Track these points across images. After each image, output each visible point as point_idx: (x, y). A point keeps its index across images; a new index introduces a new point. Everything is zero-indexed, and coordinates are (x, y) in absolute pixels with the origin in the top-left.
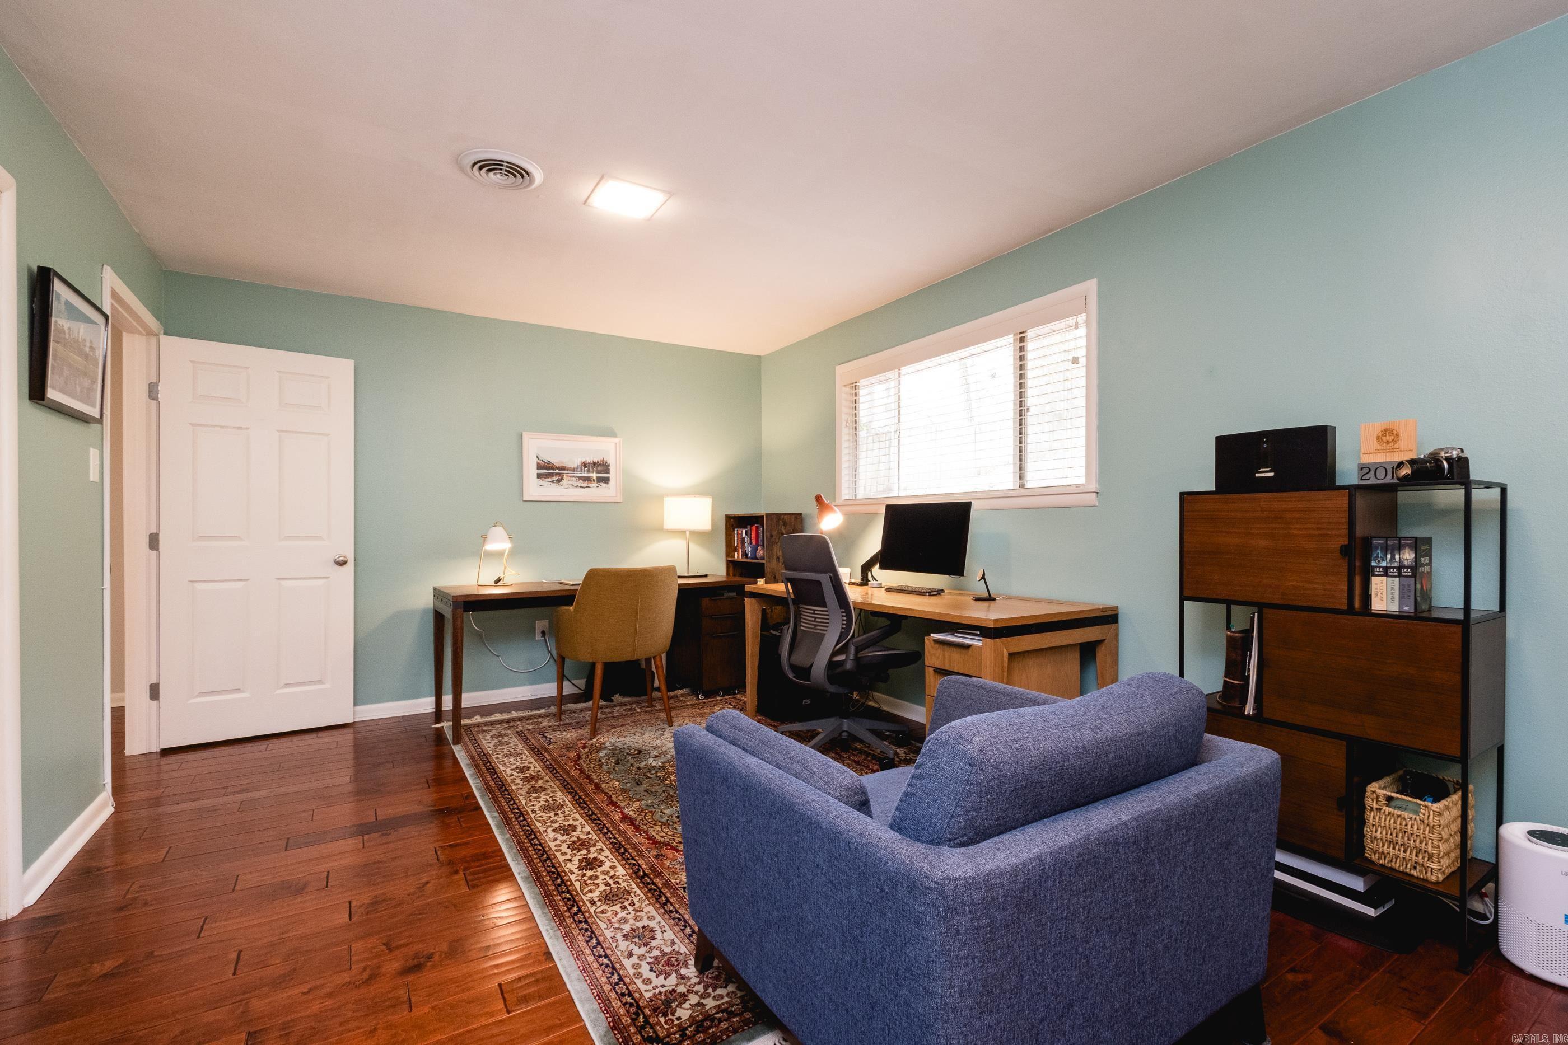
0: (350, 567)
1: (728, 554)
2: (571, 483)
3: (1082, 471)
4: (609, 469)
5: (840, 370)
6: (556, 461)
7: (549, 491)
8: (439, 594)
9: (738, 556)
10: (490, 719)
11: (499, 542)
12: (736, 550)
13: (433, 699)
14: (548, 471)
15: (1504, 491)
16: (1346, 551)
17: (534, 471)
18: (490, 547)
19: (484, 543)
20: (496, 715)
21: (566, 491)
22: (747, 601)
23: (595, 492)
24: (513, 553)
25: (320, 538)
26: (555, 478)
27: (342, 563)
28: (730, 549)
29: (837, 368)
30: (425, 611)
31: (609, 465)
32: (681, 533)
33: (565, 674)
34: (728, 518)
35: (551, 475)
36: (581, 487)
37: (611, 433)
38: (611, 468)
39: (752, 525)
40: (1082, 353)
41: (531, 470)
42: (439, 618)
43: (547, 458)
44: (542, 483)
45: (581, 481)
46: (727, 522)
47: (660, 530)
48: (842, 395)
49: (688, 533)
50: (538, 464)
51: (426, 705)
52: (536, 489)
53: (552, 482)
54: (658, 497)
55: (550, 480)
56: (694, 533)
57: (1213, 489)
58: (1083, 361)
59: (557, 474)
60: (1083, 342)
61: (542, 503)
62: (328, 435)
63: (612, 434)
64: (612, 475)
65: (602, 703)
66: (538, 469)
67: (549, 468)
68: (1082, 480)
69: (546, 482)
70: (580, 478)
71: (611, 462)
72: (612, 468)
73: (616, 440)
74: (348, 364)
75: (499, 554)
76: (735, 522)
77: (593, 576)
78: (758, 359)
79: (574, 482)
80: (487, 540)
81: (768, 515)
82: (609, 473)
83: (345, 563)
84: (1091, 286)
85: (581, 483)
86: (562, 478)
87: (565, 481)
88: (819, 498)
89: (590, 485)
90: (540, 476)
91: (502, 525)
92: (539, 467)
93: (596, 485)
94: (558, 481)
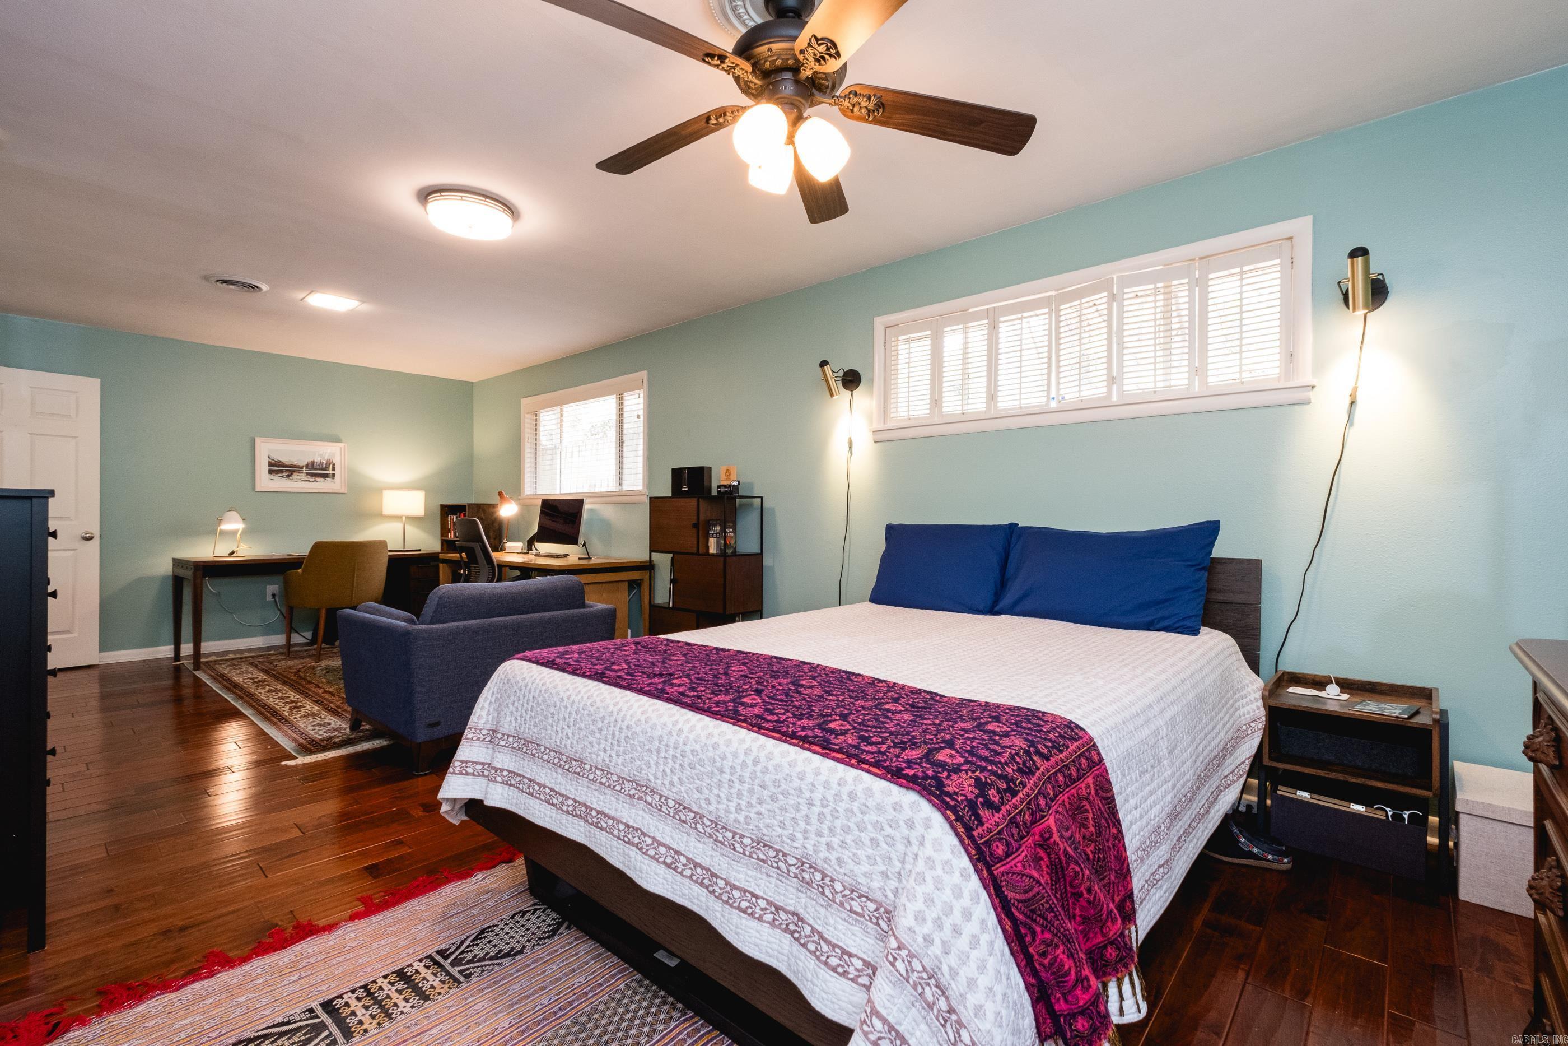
0: (96, 543)
1: (442, 535)
2: (300, 478)
3: (641, 482)
4: (335, 468)
5: (524, 402)
6: (285, 460)
7: (281, 484)
8: (177, 563)
9: (451, 536)
10: (226, 658)
11: (233, 524)
12: (449, 531)
13: (172, 647)
14: (277, 468)
15: (762, 498)
16: (696, 526)
17: (266, 468)
18: (225, 527)
19: (219, 525)
20: (232, 655)
21: (298, 484)
22: (441, 565)
23: (321, 485)
24: (245, 532)
25: (68, 518)
26: (285, 474)
27: (89, 539)
28: (444, 530)
29: (522, 400)
30: (164, 578)
31: (334, 465)
32: (398, 518)
33: (293, 626)
34: (443, 507)
35: (281, 471)
36: (309, 481)
37: (336, 440)
39: (460, 513)
40: (641, 412)
41: (263, 467)
42: (178, 582)
43: (277, 457)
44: (273, 478)
45: (308, 476)
46: (441, 510)
47: (380, 516)
48: (527, 420)
49: (404, 518)
50: (269, 462)
51: (166, 651)
52: (265, 481)
53: (283, 477)
54: (379, 490)
55: (281, 475)
56: (408, 518)
57: (670, 495)
58: (642, 417)
59: (286, 471)
60: (641, 406)
61: (276, 493)
62: (75, 437)
63: (338, 440)
64: (337, 472)
65: (323, 645)
66: (269, 466)
67: (279, 466)
68: (640, 488)
69: (276, 477)
70: (307, 474)
71: (337, 461)
72: (337, 468)
73: (342, 445)
74: (96, 383)
75: (234, 533)
76: (447, 510)
77: (319, 548)
78: (470, 385)
79: (303, 476)
80: (223, 522)
81: (470, 505)
82: (335, 471)
83: (91, 538)
84: (644, 374)
85: (309, 478)
86: (292, 474)
87: (295, 476)
88: (500, 494)
89: (317, 479)
90: (270, 472)
91: (236, 511)
92: (270, 464)
93: (323, 479)
94: (288, 476)
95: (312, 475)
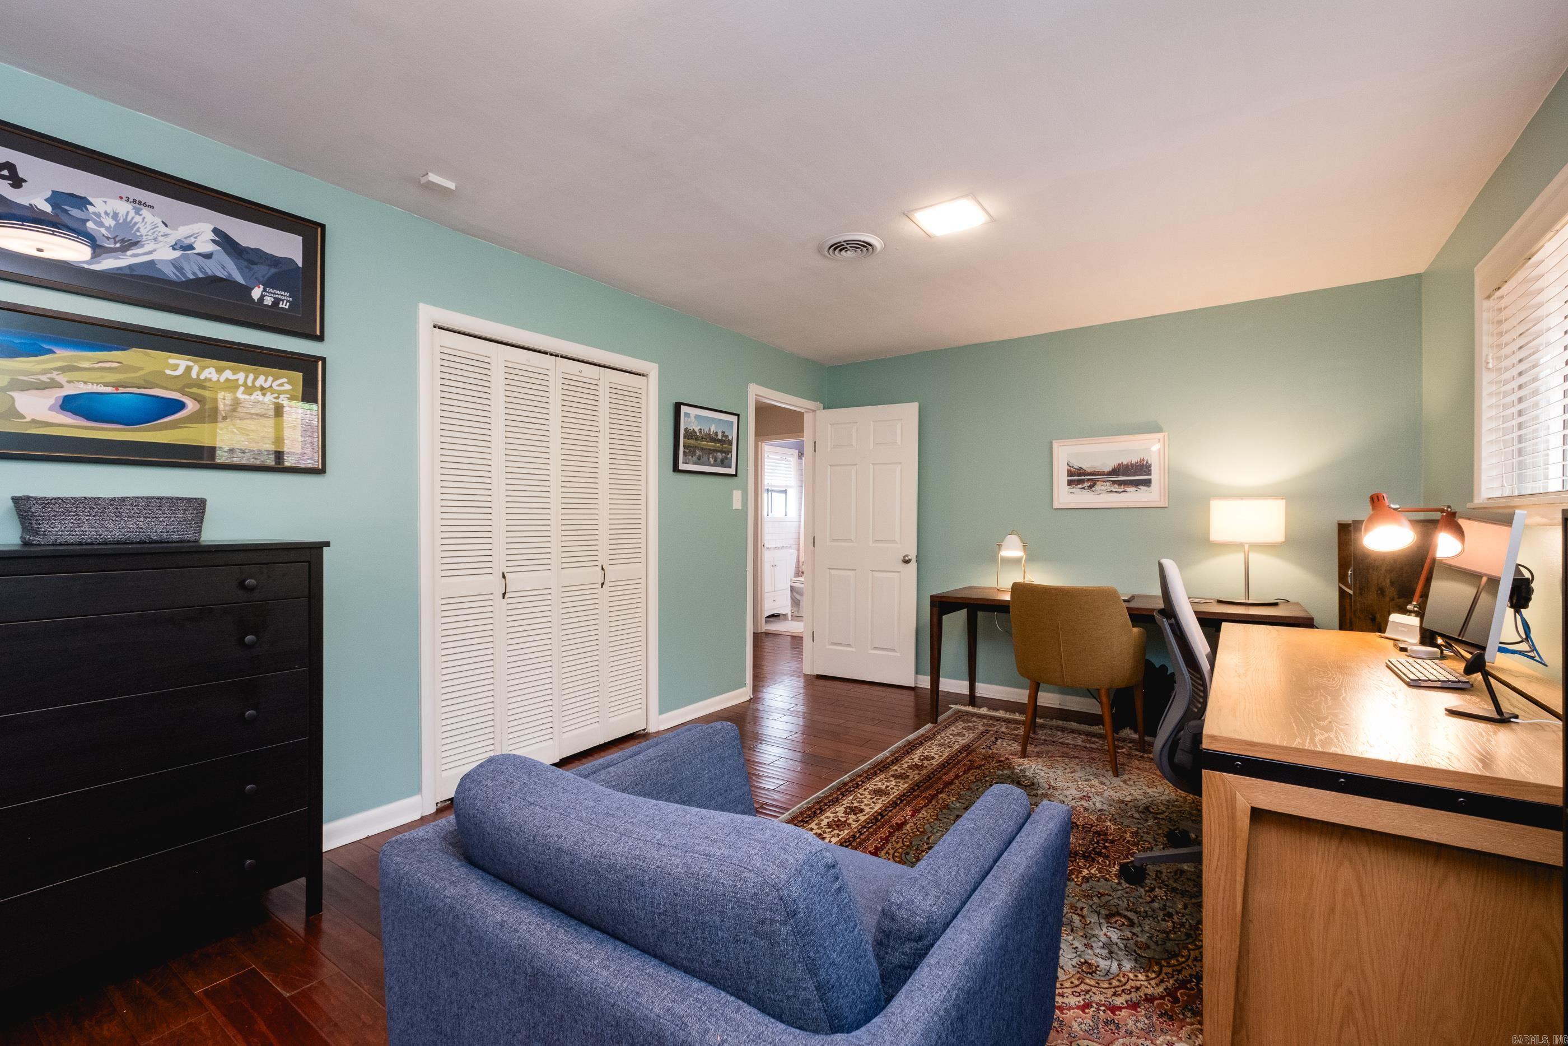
0: (913, 565)
1: (1341, 579)
2: (1105, 488)
4: (1150, 470)
6: (1087, 466)
7: (1083, 498)
10: (994, 714)
11: (1012, 549)
14: (1079, 477)
17: (1065, 478)
18: (1005, 553)
19: (1000, 550)
20: (1001, 711)
21: (1102, 497)
23: (1133, 497)
25: (895, 540)
26: (1086, 485)
27: (907, 562)
31: (1150, 466)
36: (1116, 492)
37: (1155, 428)
38: (1153, 468)
41: (1061, 477)
43: (1077, 464)
44: (1073, 490)
45: (1115, 485)
49: (1248, 547)
50: (1068, 471)
52: (1065, 496)
53: (1084, 488)
54: (1207, 498)
55: (1081, 486)
59: (1088, 480)
61: (1077, 511)
62: (900, 463)
63: (1158, 429)
64: (1154, 476)
66: (1068, 476)
67: (1079, 475)
69: (1076, 490)
70: (1114, 482)
71: (1154, 459)
72: (1154, 470)
73: (1161, 436)
78: (1419, 276)
79: (1108, 486)
80: (1003, 548)
82: (1150, 474)
83: (910, 561)
85: (1116, 488)
86: (1095, 484)
87: (1099, 487)
88: (1376, 500)
89: (1127, 489)
90: (1070, 483)
91: (1018, 534)
92: (1070, 474)
93: (1134, 489)
94: (1090, 487)
95: (1121, 483)
